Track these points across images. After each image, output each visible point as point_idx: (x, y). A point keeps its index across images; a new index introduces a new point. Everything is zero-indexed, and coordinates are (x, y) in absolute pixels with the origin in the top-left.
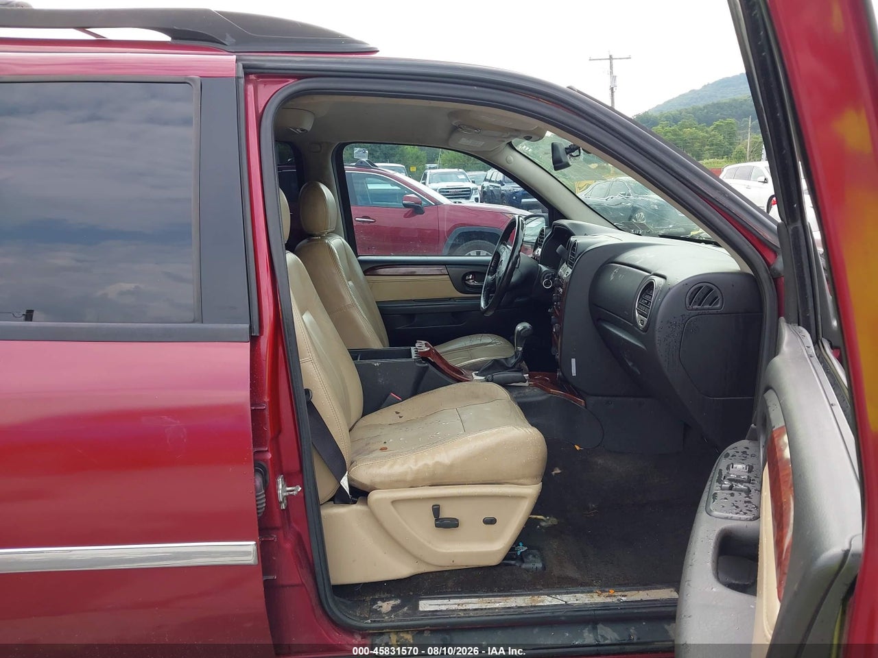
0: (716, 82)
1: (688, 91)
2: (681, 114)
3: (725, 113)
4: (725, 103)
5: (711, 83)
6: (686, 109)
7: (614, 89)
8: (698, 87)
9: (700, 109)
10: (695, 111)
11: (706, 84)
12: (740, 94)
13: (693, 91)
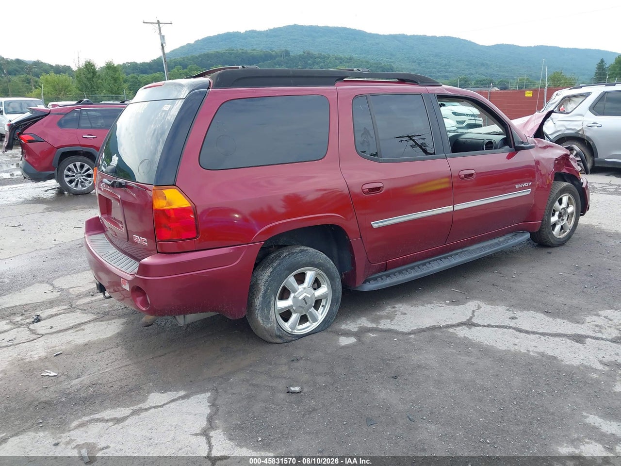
0: (203, 39)
1: (185, 44)
2: (184, 60)
3: (213, 61)
4: (212, 54)
5: (200, 39)
6: (187, 57)
7: (164, 45)
8: (192, 42)
9: (196, 57)
10: (193, 59)
11: (197, 40)
12: (220, 48)
13: (189, 44)
